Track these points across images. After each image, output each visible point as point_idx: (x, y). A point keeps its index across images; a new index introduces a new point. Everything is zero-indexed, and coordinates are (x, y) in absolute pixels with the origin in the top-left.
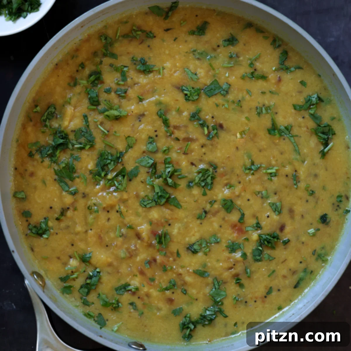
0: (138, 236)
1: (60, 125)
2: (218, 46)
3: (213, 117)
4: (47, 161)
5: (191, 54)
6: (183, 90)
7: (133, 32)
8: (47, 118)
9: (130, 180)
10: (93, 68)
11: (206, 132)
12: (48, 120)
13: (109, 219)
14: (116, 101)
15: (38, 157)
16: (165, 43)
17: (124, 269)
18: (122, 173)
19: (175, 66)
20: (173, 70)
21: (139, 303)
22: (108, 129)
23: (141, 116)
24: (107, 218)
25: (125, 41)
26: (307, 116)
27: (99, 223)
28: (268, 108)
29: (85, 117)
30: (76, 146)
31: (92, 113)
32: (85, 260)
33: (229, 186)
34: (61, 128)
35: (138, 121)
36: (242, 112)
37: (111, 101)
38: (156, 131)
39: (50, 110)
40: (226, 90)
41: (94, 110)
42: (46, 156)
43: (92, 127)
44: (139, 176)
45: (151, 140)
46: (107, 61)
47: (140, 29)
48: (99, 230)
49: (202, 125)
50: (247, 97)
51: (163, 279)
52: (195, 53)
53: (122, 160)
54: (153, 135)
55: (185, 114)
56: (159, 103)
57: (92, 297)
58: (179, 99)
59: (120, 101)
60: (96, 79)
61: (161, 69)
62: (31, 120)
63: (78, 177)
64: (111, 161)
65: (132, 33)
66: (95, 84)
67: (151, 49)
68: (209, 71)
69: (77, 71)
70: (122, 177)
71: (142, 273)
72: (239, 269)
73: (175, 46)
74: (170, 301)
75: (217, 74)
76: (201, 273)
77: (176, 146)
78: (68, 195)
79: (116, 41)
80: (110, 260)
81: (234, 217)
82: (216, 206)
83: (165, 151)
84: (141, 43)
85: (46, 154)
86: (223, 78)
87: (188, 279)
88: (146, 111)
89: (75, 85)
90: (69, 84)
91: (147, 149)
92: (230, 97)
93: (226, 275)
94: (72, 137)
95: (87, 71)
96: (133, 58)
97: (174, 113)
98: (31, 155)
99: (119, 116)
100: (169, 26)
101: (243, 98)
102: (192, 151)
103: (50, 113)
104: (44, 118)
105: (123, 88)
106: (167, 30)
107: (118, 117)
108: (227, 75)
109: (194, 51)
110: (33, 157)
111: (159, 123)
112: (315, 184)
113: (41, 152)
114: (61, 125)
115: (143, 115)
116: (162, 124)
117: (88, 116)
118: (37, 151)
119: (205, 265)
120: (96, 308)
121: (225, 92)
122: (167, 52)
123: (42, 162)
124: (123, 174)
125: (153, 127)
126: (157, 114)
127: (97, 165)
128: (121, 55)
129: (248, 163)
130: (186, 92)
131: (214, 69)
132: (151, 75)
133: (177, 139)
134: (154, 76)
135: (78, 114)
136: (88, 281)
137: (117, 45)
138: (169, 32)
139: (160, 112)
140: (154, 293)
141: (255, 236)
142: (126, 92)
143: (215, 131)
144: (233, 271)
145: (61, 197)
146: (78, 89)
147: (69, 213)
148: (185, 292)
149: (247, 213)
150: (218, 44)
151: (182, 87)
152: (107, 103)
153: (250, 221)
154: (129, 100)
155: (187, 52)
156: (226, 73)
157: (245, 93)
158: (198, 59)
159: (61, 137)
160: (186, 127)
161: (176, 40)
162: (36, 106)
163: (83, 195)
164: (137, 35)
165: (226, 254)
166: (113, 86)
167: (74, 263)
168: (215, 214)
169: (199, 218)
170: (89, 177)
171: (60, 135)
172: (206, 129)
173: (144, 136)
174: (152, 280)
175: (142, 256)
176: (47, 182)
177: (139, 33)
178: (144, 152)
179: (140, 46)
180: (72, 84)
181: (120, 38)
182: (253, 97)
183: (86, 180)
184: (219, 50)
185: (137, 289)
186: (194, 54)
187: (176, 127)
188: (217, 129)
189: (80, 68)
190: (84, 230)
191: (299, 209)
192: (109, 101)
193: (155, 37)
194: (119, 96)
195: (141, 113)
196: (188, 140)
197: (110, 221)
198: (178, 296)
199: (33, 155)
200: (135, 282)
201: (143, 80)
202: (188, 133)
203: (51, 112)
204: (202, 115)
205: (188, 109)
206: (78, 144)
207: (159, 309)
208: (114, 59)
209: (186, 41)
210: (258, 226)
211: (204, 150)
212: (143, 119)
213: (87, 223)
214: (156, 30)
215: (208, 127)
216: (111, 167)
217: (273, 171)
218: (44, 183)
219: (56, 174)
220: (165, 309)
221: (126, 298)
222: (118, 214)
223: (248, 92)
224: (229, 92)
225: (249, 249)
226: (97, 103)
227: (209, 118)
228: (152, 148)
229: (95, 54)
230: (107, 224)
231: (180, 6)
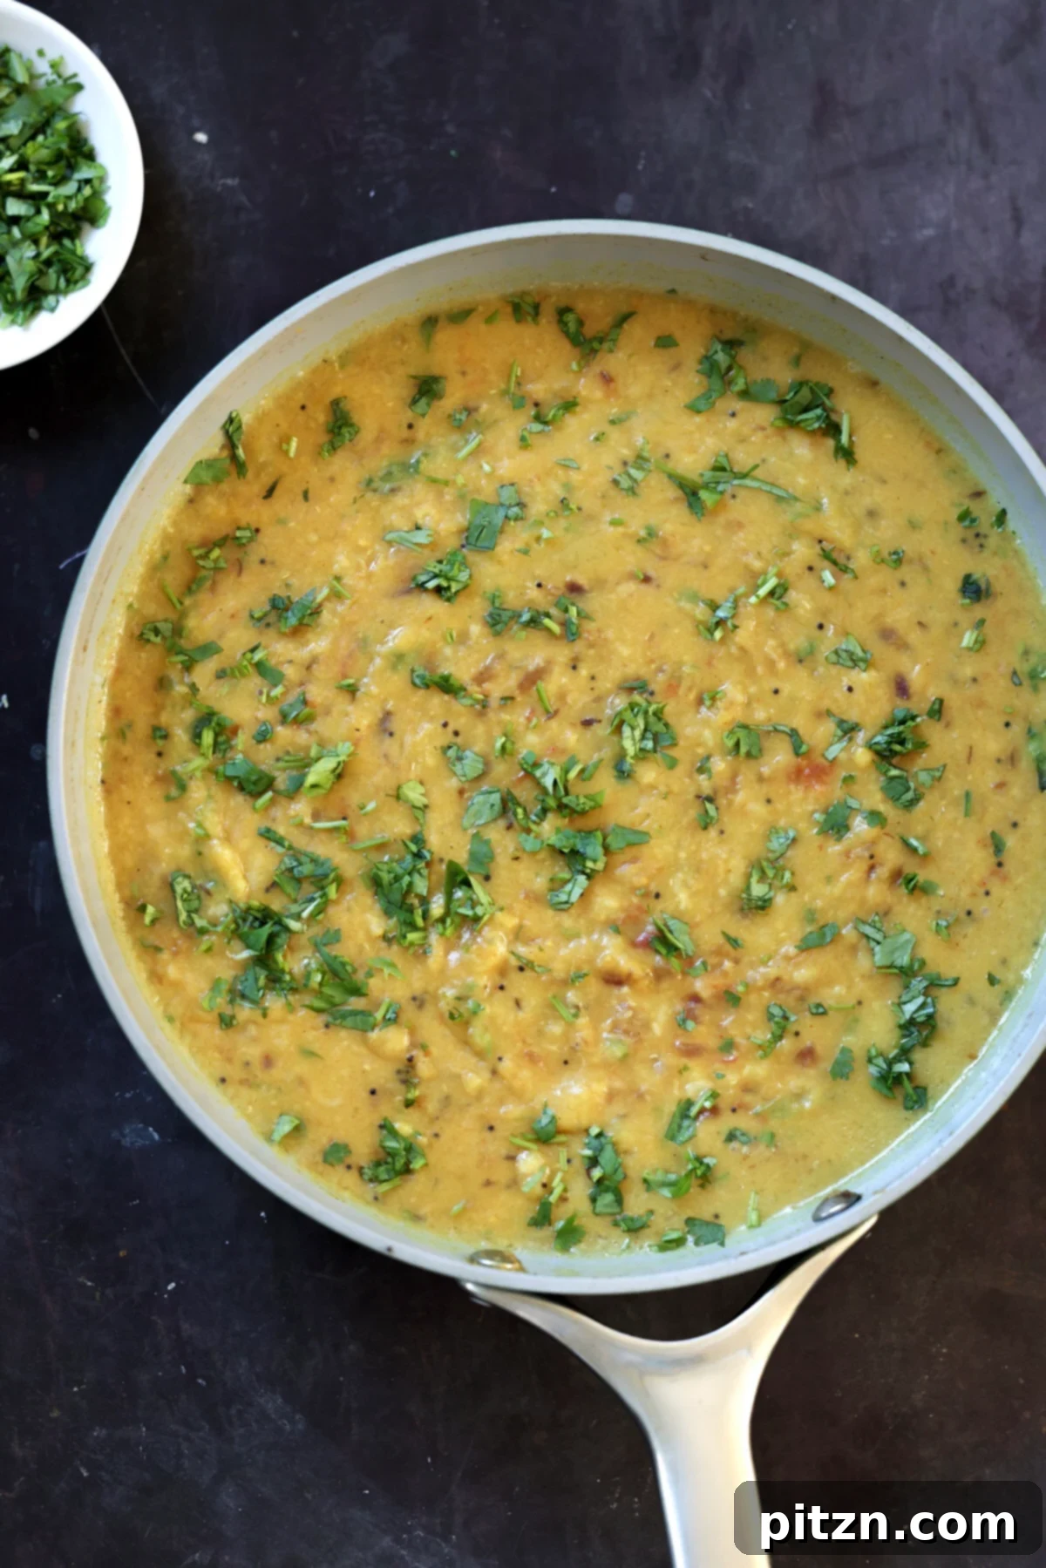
0: (614, 980)
1: (230, 902)
2: (410, 426)
3: (539, 585)
4: (274, 1002)
5: (369, 495)
6: (421, 587)
7: (201, 563)
8: (189, 912)
9: (487, 878)
10: (189, 715)
11: (556, 628)
12: (194, 916)
13: (518, 1003)
14: (302, 737)
15: (245, 1011)
16: (292, 524)
17: (648, 1079)
18: (457, 879)
19: (360, 550)
20: (363, 562)
21: (742, 1122)
22: (341, 816)
23: (385, 725)
24: (512, 1004)
25: (203, 596)
26: (738, 405)
27: (505, 1029)
28: (640, 460)
29: (268, 835)
30: (305, 914)
31: (277, 812)
32: (546, 1136)
33: (707, 698)
34: (238, 906)
35: (388, 741)
36: (592, 518)
37: (290, 749)
38: (445, 725)
39: (179, 889)
40: (513, 503)
41: (272, 802)
42: (261, 993)
43: (301, 842)
44: (498, 850)
45: (452, 752)
46: (203, 673)
47: (209, 545)
48: (519, 1045)
49: (534, 622)
50: (575, 477)
51: (748, 1026)
52: (375, 485)
53: (429, 851)
54: (447, 737)
55: (476, 629)
56: (398, 658)
57: (637, 1203)
58: (431, 612)
59: (309, 732)
60: (217, 735)
61: (335, 583)
62: (158, 949)
63: (370, 975)
64: (410, 874)
65: (203, 567)
66: (223, 747)
67: (273, 563)
68: (440, 495)
69: (160, 754)
70: (464, 888)
71: (692, 1051)
72: (892, 857)
73: (318, 509)
74: (806, 1056)
75: (465, 485)
76: (819, 938)
77: (516, 717)
78: (384, 1031)
79: (183, 615)
80: (601, 1088)
81: (779, 757)
82: (720, 765)
83: (503, 748)
84: (240, 571)
85: (259, 990)
86: (483, 482)
87: (803, 974)
88: (385, 701)
89: (183, 788)
90: (168, 799)
91: (463, 779)
92: (538, 508)
93: (876, 892)
94: (276, 904)
95: (181, 736)
96: (252, 617)
97: (448, 651)
98: (226, 1022)
99: (342, 765)
100: (266, 480)
101: (567, 486)
102: (562, 696)
103: (185, 896)
104: (183, 916)
105: (291, 698)
106: (270, 493)
107: (338, 771)
108: (487, 468)
109: (370, 481)
110: (235, 1022)
111: (437, 701)
112: (887, 533)
113: (243, 996)
114: (233, 899)
115: (388, 715)
116: (446, 697)
117: (274, 827)
118: (232, 1002)
119: (810, 915)
120: (666, 1215)
121: (516, 510)
122: (314, 538)
123: (265, 1015)
124: (459, 879)
125: (432, 719)
126: (414, 684)
127: (387, 913)
128: (221, 635)
129: (701, 611)
130: (431, 585)
131: (446, 483)
132: (326, 615)
133: (508, 699)
134: (334, 613)
135: (245, 844)
136: (597, 1173)
137: (191, 622)
138: (277, 493)
139: (418, 676)
140: (756, 1070)
141: (862, 756)
142: (305, 702)
143: (573, 611)
144: (883, 872)
145: (375, 1051)
146: (198, 791)
147: (424, 1068)
148: (820, 1011)
149: (799, 722)
150: (405, 426)
151: (414, 578)
152: (287, 761)
153: (820, 734)
154: (327, 712)
155: (355, 501)
156: (481, 467)
157: (560, 472)
158: (393, 491)
159: (257, 924)
160: (501, 656)
161: (310, 495)
162: (143, 909)
163: (418, 1003)
164: (216, 561)
165: (835, 848)
166: (267, 714)
167: (530, 1163)
168: (732, 788)
169: (705, 823)
170: (393, 952)
171: (248, 924)
172: (547, 621)
173: (431, 760)
174: (728, 1046)
175: (661, 1013)
176: (316, 1047)
177: (216, 553)
178: (461, 792)
179: (245, 578)
180: (174, 792)
181: (187, 602)
182: (585, 467)
183: (392, 965)
184: (420, 434)
185: (714, 1095)
186: (375, 491)
187: (482, 677)
188: (573, 604)
189: (160, 742)
190: (487, 1075)
191: (900, 616)
192: (288, 753)
193: (257, 530)
194: (298, 722)
195: (380, 715)
196: (531, 680)
197: (524, 1004)
198: (813, 1032)
199: (233, 1017)
200: (697, 1085)
201: (318, 644)
202: (517, 668)
203: (185, 891)
204: (512, 599)
205: (470, 617)
206: (307, 904)
207: (799, 1096)
208: (216, 657)
209: (332, 480)
210: (848, 730)
211: (584, 672)
212: (394, 725)
213: (480, 1054)
214: (247, 516)
215: (548, 615)
216: (421, 886)
217: (772, 583)
218: (309, 1054)
219: (319, 1011)
220: (810, 1085)
221: (707, 1135)
222: (528, 973)
224: (525, 500)
225: (872, 795)
226: (265, 782)
227: (533, 593)
228: (471, 766)
229: (162, 684)
230: (525, 1015)
231: (246, 418)
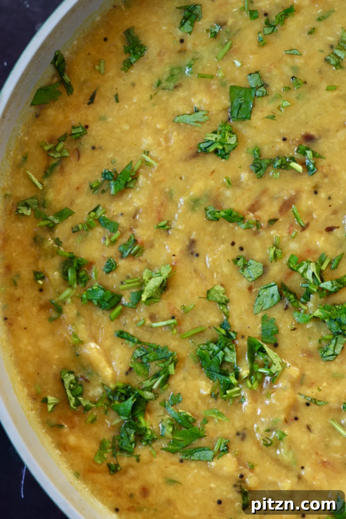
1: (103, 385)
2: (182, 41)
3: (284, 140)
4: (143, 451)
5: (160, 93)
6: (205, 151)
7: (52, 154)
8: (76, 397)
9: (276, 345)
10: (56, 261)
11: (299, 167)
12: (80, 398)
13: (309, 428)
14: (136, 266)
15: (124, 461)
16: (110, 119)
18: (255, 348)
19: (158, 132)
20: (162, 140)
22: (170, 316)
23: (191, 249)
24: (305, 429)
25: (56, 178)
27: (303, 447)
29: (121, 335)
30: (155, 387)
31: (126, 320)
34: (109, 387)
35: (195, 260)
36: (313, 88)
37: (130, 275)
38: (233, 244)
39: (67, 382)
40: (260, 85)
41: (122, 313)
42: (133, 445)
43: (146, 337)
44: (281, 325)
45: (240, 262)
46: (63, 231)
47: (55, 141)
48: (314, 456)
49: (284, 166)
50: (298, 61)
52: (164, 85)
53: (234, 332)
54: (235, 253)
55: (244, 176)
56: (195, 203)
58: (212, 168)
59: (141, 261)
60: (78, 271)
61: (145, 156)
62: (61, 426)
63: (206, 421)
64: (222, 349)
65: (53, 157)
66: (84, 279)
67: (100, 148)
68: (208, 86)
69: (41, 290)
70: (261, 354)
73: (126, 107)
75: (224, 77)
78: (221, 459)
79: (44, 191)
83: (275, 255)
84: (79, 157)
85: (131, 444)
86: (237, 73)
88: (190, 233)
89: (60, 311)
90: (52, 320)
91: (251, 280)
92: (276, 87)
94: (136, 380)
95: (54, 275)
96: (91, 188)
97: (228, 193)
98: (113, 469)
99: (165, 281)
100: (87, 92)
101: (295, 68)
102: (309, 214)
103: (72, 385)
104: (73, 401)
105: (124, 240)
106: (92, 100)
107: (164, 285)
108: (238, 64)
109: (159, 83)
110: (119, 469)
111: (225, 227)
113: (122, 450)
114: (105, 383)
115: (193, 243)
116: (231, 225)
117: (125, 329)
118: (114, 455)
121: (262, 89)
122: (126, 127)
123: (138, 460)
124: (257, 348)
125: (223, 242)
126: (209, 220)
127: (210, 377)
128: (72, 203)
130: (212, 149)
131: (212, 77)
132: (141, 179)
133: (273, 221)
134: (147, 176)
135: (108, 343)
137: (51, 196)
138: (96, 99)
139: (210, 213)
142: (136, 241)
143: (309, 153)
145: (215, 475)
146: (70, 311)
147: (251, 481)
150: (178, 40)
151: (199, 147)
152: (128, 283)
154: (152, 246)
155: (151, 98)
156: (234, 63)
157: (289, 60)
158: (176, 87)
159: (123, 399)
160: (264, 192)
161: (119, 98)
162: (45, 401)
163: (241, 436)
164: (61, 151)
166: (112, 252)
170: (218, 405)
171: (117, 397)
172: (294, 165)
173: (226, 269)
176: (176, 477)
177: (61, 146)
178: (250, 289)
179: (83, 161)
180: (54, 315)
181: (46, 182)
182: (305, 54)
183: (220, 414)
184: (189, 45)
186: (164, 89)
187: (253, 208)
188: (308, 149)
189: (40, 282)
190: (295, 480)
192: (128, 277)
193: (87, 127)
194: (133, 256)
195: (187, 243)
196: (288, 205)
197: (312, 428)
199: (117, 465)
202: (276, 198)
203: (71, 383)
204: (268, 152)
205: (240, 167)
206: (157, 379)
208: (70, 218)
209: (133, 85)
211: (322, 195)
212: (198, 249)
213: (287, 468)
214: (75, 118)
215: (293, 159)
216: (231, 357)
218: (172, 482)
219: (174, 452)
222: (313, 407)
223: (292, 53)
224: (267, 82)
226: (116, 299)
227: (281, 146)
228: (254, 270)
229: (37, 241)
230: (314, 436)
231: (66, 54)
